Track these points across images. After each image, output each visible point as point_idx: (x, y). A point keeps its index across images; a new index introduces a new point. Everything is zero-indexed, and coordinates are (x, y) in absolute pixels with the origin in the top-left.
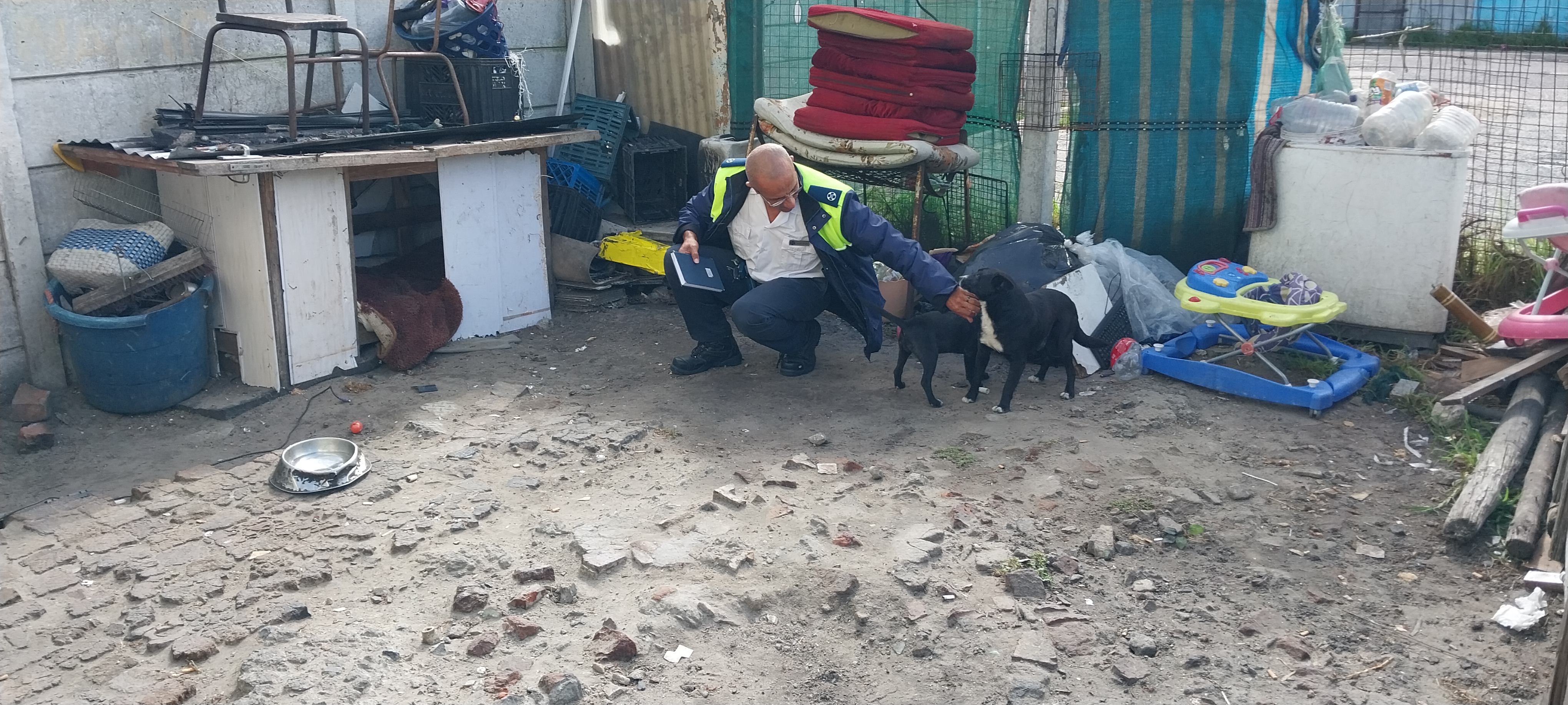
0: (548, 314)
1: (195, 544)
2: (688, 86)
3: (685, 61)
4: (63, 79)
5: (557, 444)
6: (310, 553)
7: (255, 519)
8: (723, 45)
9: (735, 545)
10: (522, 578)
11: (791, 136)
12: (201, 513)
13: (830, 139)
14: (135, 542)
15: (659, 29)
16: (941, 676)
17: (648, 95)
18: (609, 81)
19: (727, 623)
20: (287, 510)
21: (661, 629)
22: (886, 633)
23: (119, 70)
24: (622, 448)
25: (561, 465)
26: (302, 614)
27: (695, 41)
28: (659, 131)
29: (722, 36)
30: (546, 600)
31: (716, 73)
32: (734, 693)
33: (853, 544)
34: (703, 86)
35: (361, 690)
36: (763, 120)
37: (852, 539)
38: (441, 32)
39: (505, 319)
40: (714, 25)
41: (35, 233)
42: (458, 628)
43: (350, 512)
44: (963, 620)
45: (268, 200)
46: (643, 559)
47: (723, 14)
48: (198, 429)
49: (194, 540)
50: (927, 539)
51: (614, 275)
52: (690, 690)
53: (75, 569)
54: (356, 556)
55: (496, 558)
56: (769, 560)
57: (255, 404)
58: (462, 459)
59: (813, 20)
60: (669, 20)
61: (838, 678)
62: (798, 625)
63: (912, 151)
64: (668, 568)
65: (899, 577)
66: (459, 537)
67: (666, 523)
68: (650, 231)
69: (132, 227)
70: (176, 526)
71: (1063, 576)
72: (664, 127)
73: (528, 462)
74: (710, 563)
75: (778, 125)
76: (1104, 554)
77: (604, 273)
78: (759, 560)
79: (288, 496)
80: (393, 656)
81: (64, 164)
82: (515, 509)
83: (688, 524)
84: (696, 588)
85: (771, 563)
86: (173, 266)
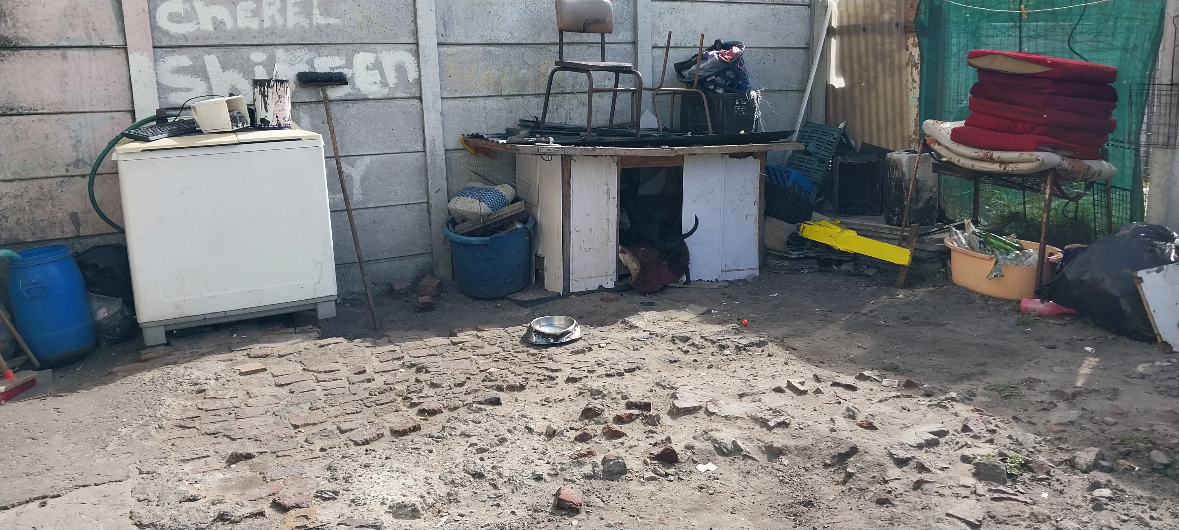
0: (757, 273)
1: (465, 360)
2: (890, 115)
3: (889, 98)
4: (470, 99)
5: (702, 340)
6: (520, 373)
7: (504, 353)
8: (917, 85)
9: (778, 412)
10: (630, 405)
11: (947, 148)
12: (477, 347)
13: (976, 150)
14: (436, 355)
15: (872, 75)
16: (889, 517)
17: (862, 124)
18: (835, 114)
19: (750, 457)
20: (523, 352)
21: (700, 449)
22: (864, 485)
23: (501, 96)
24: (745, 349)
25: (699, 353)
26: (496, 402)
27: (897, 83)
28: (867, 148)
29: (917, 78)
30: (638, 421)
31: (911, 105)
32: (732, 497)
33: (871, 427)
34: (901, 115)
35: (500, 442)
36: (928, 136)
37: (871, 423)
38: (700, 76)
39: (722, 271)
40: (912, 70)
41: (445, 187)
42: (579, 425)
43: (556, 358)
44: (926, 486)
45: (566, 175)
46: (712, 409)
47: (919, 62)
48: (511, 311)
49: (466, 359)
50: (930, 433)
51: (809, 249)
52: (701, 488)
53: (400, 362)
54: (545, 379)
55: (621, 392)
56: (801, 426)
57: (545, 300)
58: (638, 340)
59: (971, 61)
60: (880, 68)
61: (813, 506)
62: (803, 469)
63: (1039, 160)
64: (726, 418)
65: (891, 451)
66: (609, 380)
67: (743, 394)
68: (846, 221)
69: (492, 187)
70: (462, 351)
71: (1031, 474)
72: (870, 146)
73: (679, 348)
74: (755, 419)
75: (938, 140)
76: (1082, 467)
77: (802, 247)
78: (794, 425)
79: (528, 345)
80: (530, 430)
81: (465, 149)
82: (652, 371)
83: (757, 397)
84: (738, 432)
85: (802, 429)
86: (508, 211)
